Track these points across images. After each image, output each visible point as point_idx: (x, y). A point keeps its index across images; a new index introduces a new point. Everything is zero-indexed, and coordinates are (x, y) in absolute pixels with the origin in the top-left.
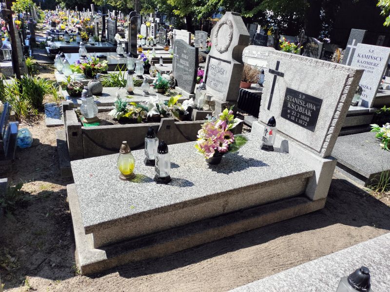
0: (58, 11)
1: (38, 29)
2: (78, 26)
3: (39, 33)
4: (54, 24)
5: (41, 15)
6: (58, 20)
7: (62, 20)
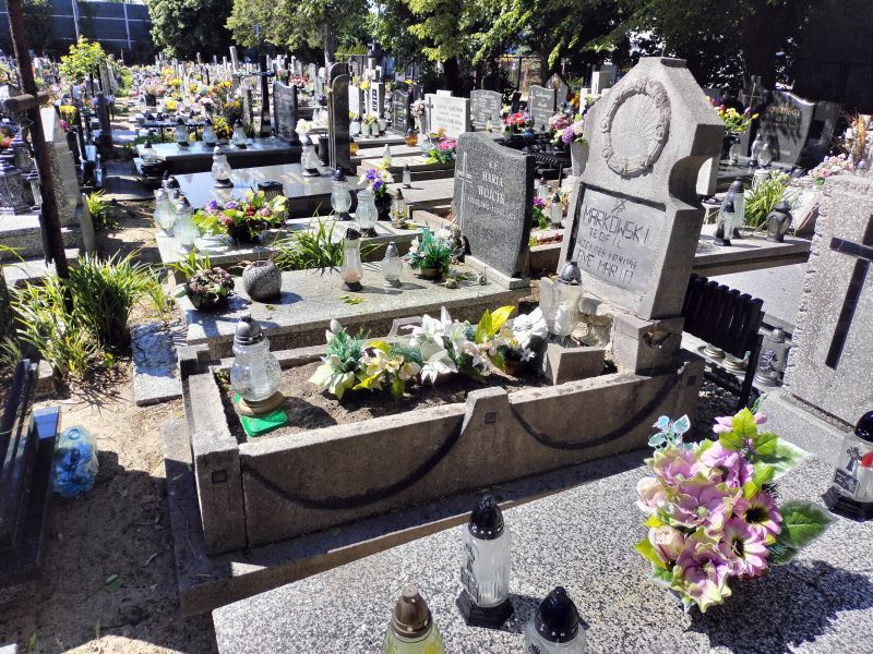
0: (161, 66)
2: (205, 100)
3: (119, 121)
4: (151, 99)
5: (123, 78)
6: (161, 88)
7: (169, 86)
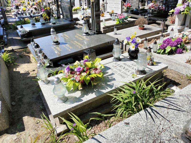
1: (8, 11)
2: (34, 7)
3: (9, 14)
4: (17, 7)
5: (8, 1)
6: (19, 3)
